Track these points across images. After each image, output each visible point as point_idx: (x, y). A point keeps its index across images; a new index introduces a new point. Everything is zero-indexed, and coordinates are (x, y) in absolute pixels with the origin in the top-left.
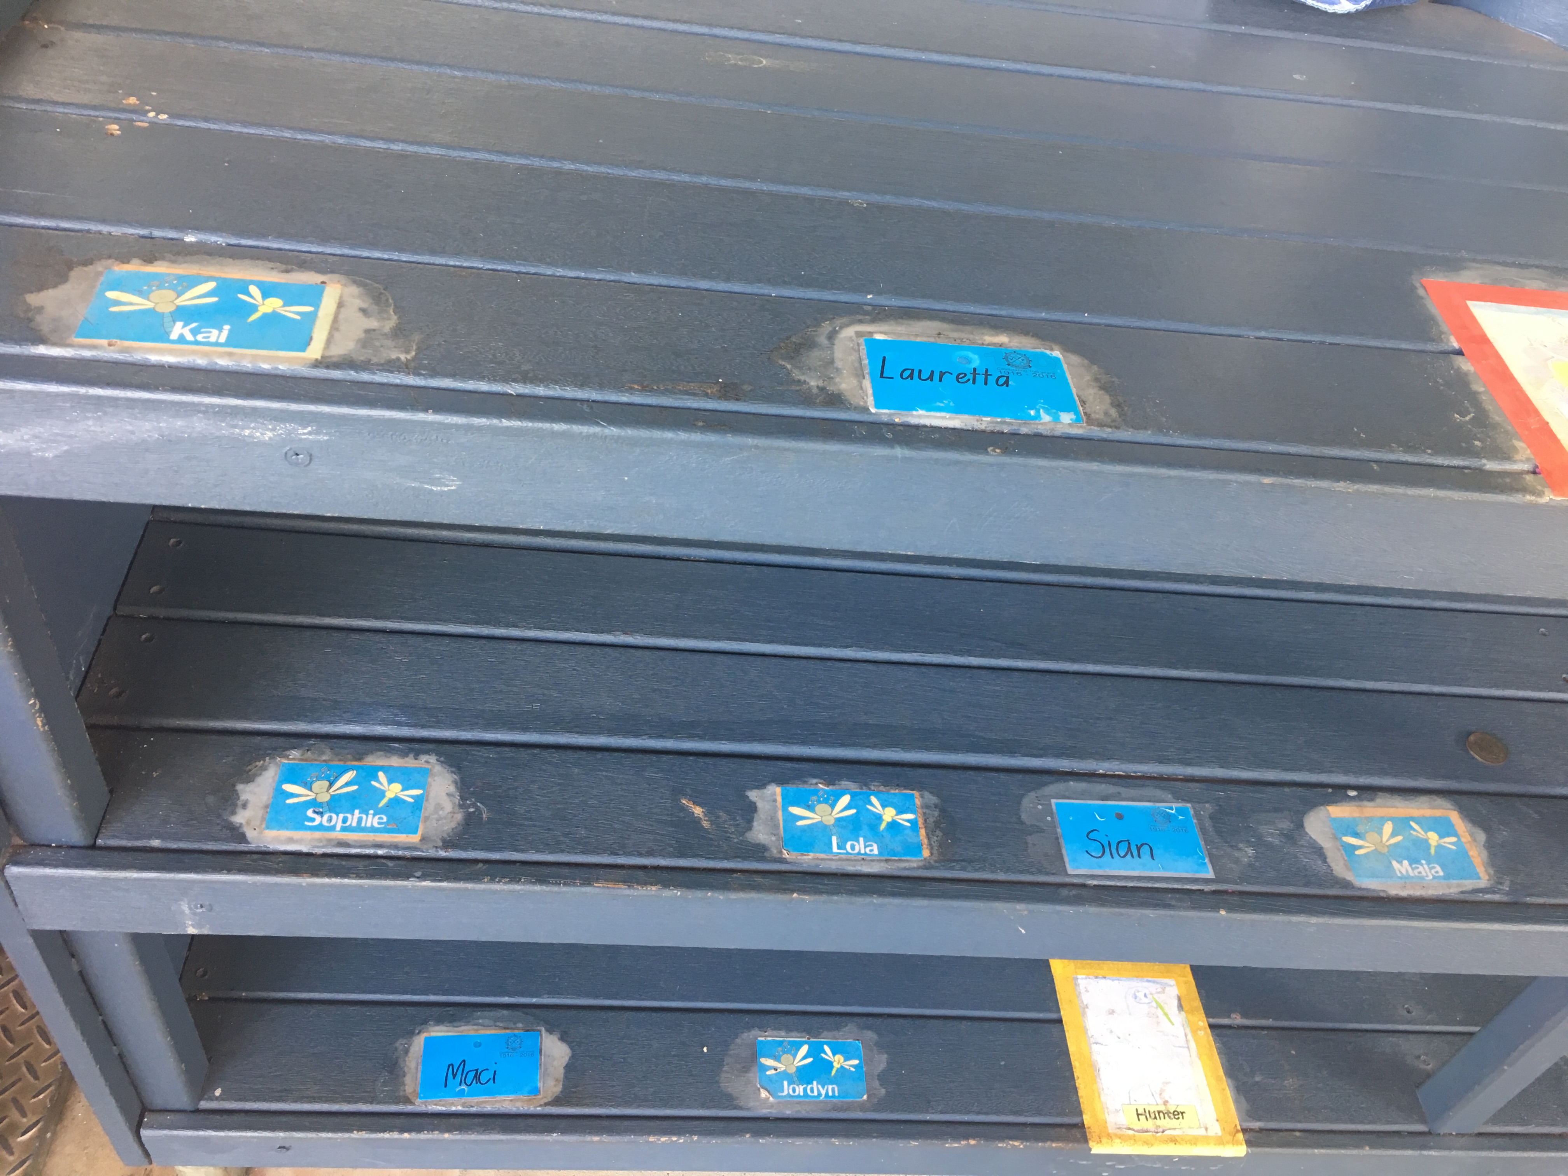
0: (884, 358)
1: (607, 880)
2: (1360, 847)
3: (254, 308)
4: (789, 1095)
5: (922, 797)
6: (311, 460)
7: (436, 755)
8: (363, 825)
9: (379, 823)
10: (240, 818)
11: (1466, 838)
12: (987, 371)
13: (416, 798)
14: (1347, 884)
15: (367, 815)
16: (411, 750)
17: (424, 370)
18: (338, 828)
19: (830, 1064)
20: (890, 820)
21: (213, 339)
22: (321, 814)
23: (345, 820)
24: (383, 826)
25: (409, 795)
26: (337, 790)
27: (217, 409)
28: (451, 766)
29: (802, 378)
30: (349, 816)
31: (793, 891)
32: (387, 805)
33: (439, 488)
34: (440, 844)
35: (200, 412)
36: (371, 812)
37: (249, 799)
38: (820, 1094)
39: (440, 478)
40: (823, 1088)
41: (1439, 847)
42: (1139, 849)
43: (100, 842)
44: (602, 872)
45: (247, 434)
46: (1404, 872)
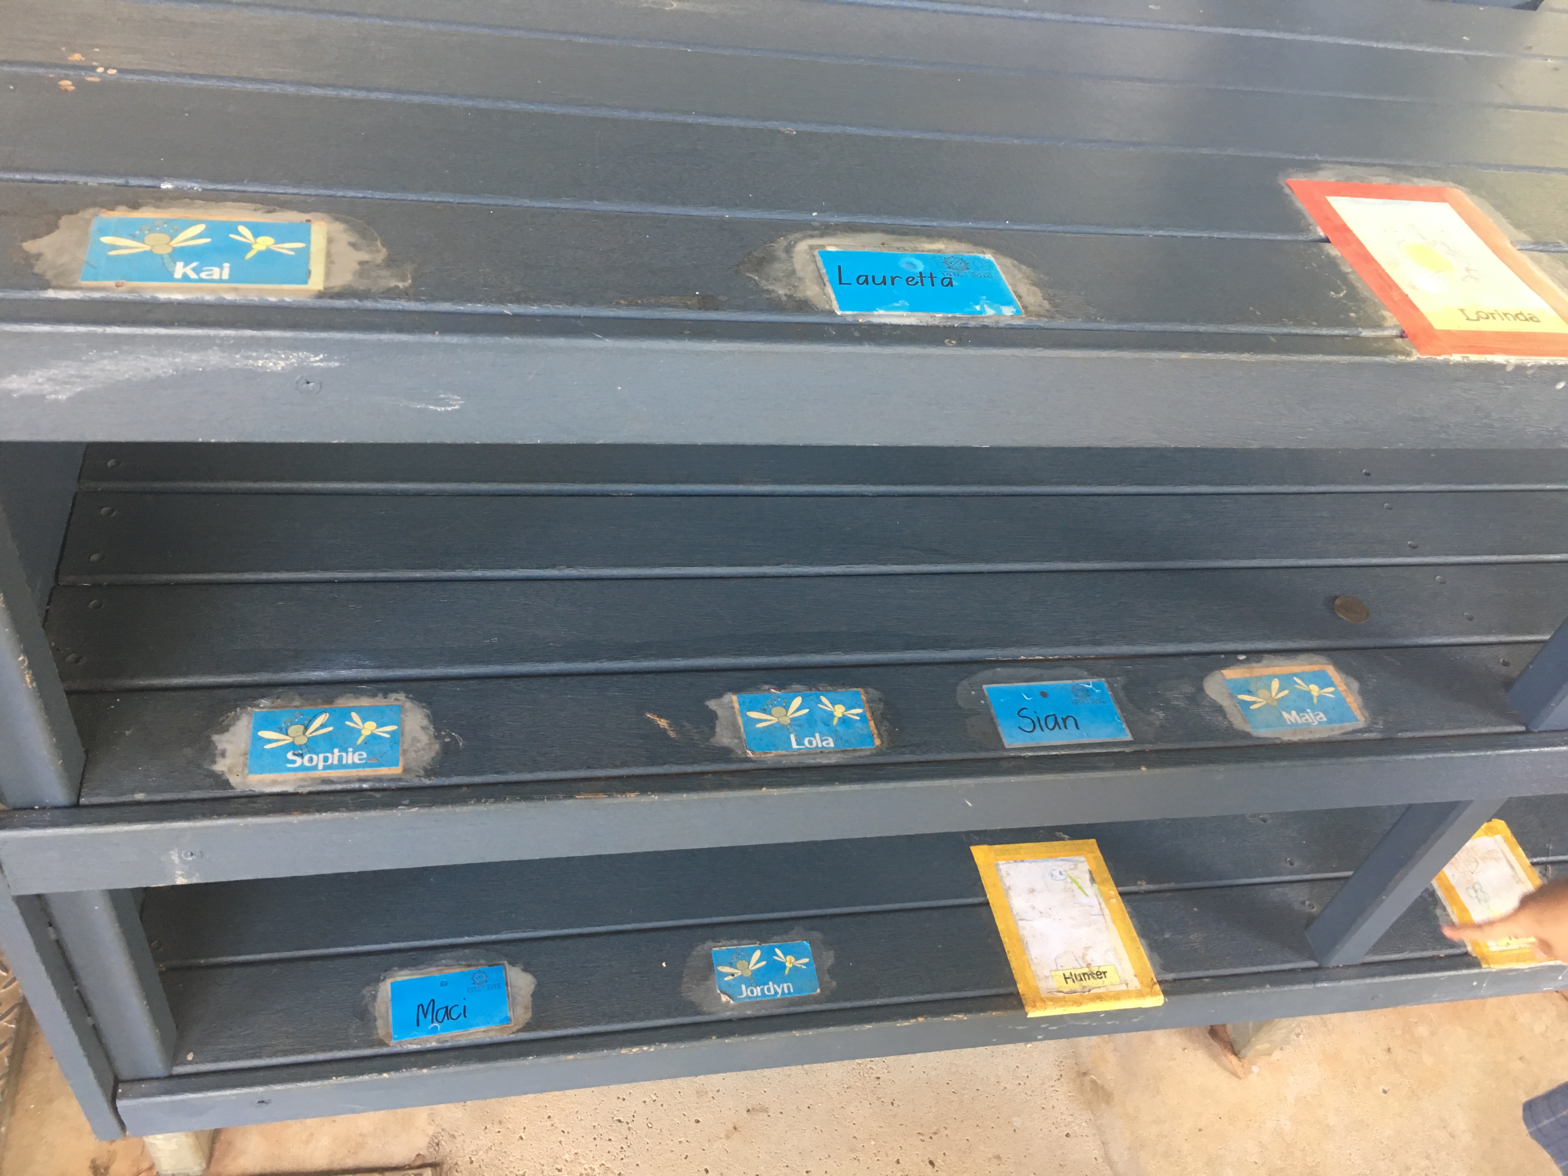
0: (839, 267)
1: (587, 792)
2: (1254, 703)
3: (248, 247)
4: (748, 996)
5: (867, 693)
6: (321, 386)
7: (405, 692)
8: (344, 762)
9: (360, 759)
10: (220, 766)
11: (1342, 687)
12: (931, 274)
13: (392, 733)
14: (1246, 735)
15: (347, 753)
16: (379, 690)
17: (424, 296)
18: (320, 767)
19: (782, 966)
20: (840, 715)
21: (216, 276)
22: (301, 756)
23: (326, 759)
24: (364, 761)
25: (385, 731)
26: (313, 732)
27: (232, 342)
28: (420, 701)
29: (771, 287)
30: (329, 755)
31: (761, 786)
32: (365, 742)
33: (443, 409)
34: (422, 773)
35: (215, 345)
36: (350, 749)
37: (227, 747)
38: (776, 993)
39: (443, 399)
40: (779, 986)
41: (1320, 697)
42: (1064, 720)
43: (83, 801)
44: (581, 785)
45: (260, 365)
46: (1294, 721)
